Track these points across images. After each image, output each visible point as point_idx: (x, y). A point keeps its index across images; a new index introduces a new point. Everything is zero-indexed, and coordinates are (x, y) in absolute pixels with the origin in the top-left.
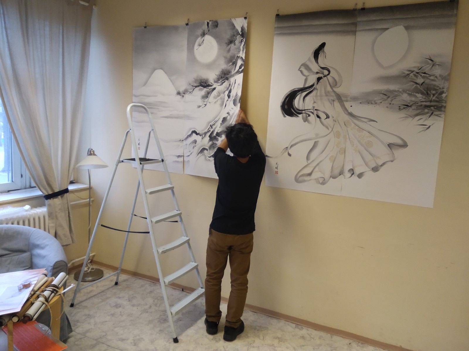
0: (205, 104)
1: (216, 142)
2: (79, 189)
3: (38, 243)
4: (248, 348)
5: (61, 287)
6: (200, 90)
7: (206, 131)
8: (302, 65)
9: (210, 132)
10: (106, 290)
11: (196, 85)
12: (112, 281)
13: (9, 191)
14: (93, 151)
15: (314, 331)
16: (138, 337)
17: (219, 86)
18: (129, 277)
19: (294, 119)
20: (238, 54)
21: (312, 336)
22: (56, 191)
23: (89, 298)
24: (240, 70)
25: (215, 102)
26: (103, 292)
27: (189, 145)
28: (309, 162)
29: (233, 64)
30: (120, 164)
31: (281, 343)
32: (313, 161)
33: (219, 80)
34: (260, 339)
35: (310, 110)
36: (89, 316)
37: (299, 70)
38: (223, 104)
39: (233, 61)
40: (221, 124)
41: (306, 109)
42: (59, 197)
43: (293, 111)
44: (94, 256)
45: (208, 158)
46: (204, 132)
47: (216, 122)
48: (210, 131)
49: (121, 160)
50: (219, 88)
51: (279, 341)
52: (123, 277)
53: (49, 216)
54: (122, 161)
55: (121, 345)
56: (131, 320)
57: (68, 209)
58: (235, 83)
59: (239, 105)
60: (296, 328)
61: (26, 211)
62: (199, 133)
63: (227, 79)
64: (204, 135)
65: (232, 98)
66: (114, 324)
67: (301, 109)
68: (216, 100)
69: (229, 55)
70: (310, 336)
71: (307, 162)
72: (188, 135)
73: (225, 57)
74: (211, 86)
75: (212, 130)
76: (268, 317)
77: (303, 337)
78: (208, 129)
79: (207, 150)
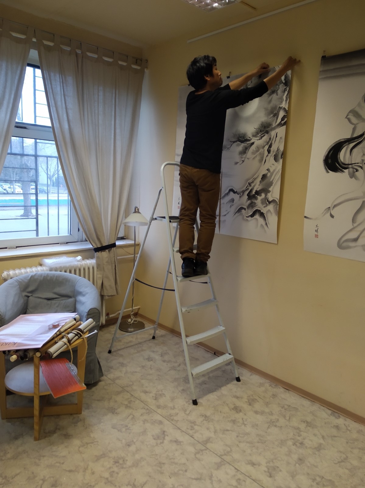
0: (242, 161)
1: (256, 201)
2: (128, 245)
3: (81, 290)
4: (269, 425)
5: (86, 332)
6: (238, 145)
7: (244, 188)
8: (350, 112)
9: (249, 191)
10: (143, 342)
11: (234, 140)
12: (150, 335)
13: (67, 243)
14: (138, 209)
15: (353, 423)
16: (160, 393)
17: (258, 140)
18: (167, 333)
19: (338, 175)
20: (280, 105)
21: (349, 428)
22: (104, 245)
23: (127, 347)
24: (283, 122)
25: (254, 158)
26: (140, 343)
27: (227, 203)
28: (355, 225)
29: (274, 116)
30: (153, 221)
31: (309, 428)
32: (359, 225)
33: (258, 134)
34: (285, 419)
35: (358, 163)
36: (122, 365)
37: (346, 118)
38: (262, 160)
39: (274, 113)
40: (260, 181)
41: (353, 163)
42: (107, 250)
43: (338, 166)
44: (139, 309)
45: (246, 218)
46: (242, 190)
47: (255, 179)
48: (248, 189)
49: (154, 217)
50: (258, 142)
51: (307, 426)
52: (160, 332)
53: (97, 268)
54: (156, 219)
55: (143, 396)
56: (159, 375)
57: (114, 263)
58: (276, 136)
59: (281, 161)
60: (331, 415)
61: (78, 261)
62: (236, 191)
63: (267, 132)
64: (242, 194)
65: (272, 154)
66: (142, 376)
67: (347, 163)
68: (255, 155)
69: (269, 107)
70: (346, 427)
71: (353, 225)
72: (225, 194)
73: (266, 109)
74: (249, 140)
75: (250, 188)
76: (301, 397)
77: (337, 427)
78: (247, 187)
79: (245, 209)
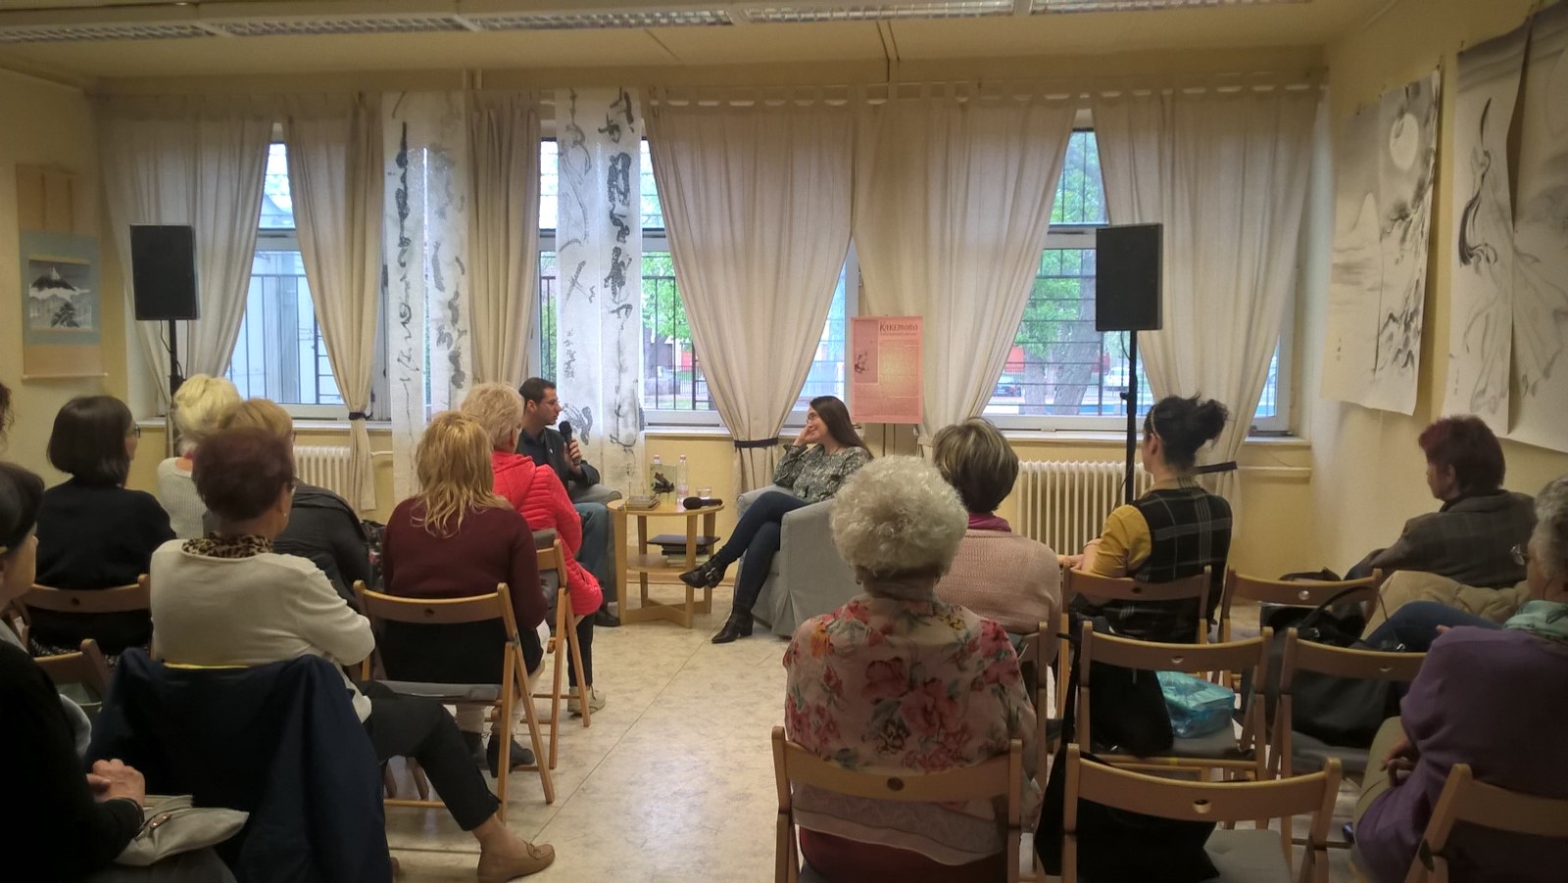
2: (1278, 445)
6: (1400, 226)
7: (1402, 311)
8: (1473, 151)
9: (1406, 314)
11: (1395, 217)
20: (1431, 144)
25: (1411, 250)
27: (1385, 344)
29: (1427, 167)
32: (1486, 360)
33: (1415, 202)
35: (1479, 245)
38: (1417, 252)
39: (1427, 161)
41: (1476, 245)
43: (1466, 252)
46: (1400, 314)
48: (1405, 311)
50: (1415, 218)
58: (1427, 204)
62: (1396, 318)
63: (1422, 197)
64: (1400, 322)
67: (1472, 246)
68: (1412, 244)
69: (1423, 149)
72: (1385, 324)
73: (1422, 154)
74: (1409, 216)
75: (1407, 309)
78: (1402, 308)
79: (1402, 352)
